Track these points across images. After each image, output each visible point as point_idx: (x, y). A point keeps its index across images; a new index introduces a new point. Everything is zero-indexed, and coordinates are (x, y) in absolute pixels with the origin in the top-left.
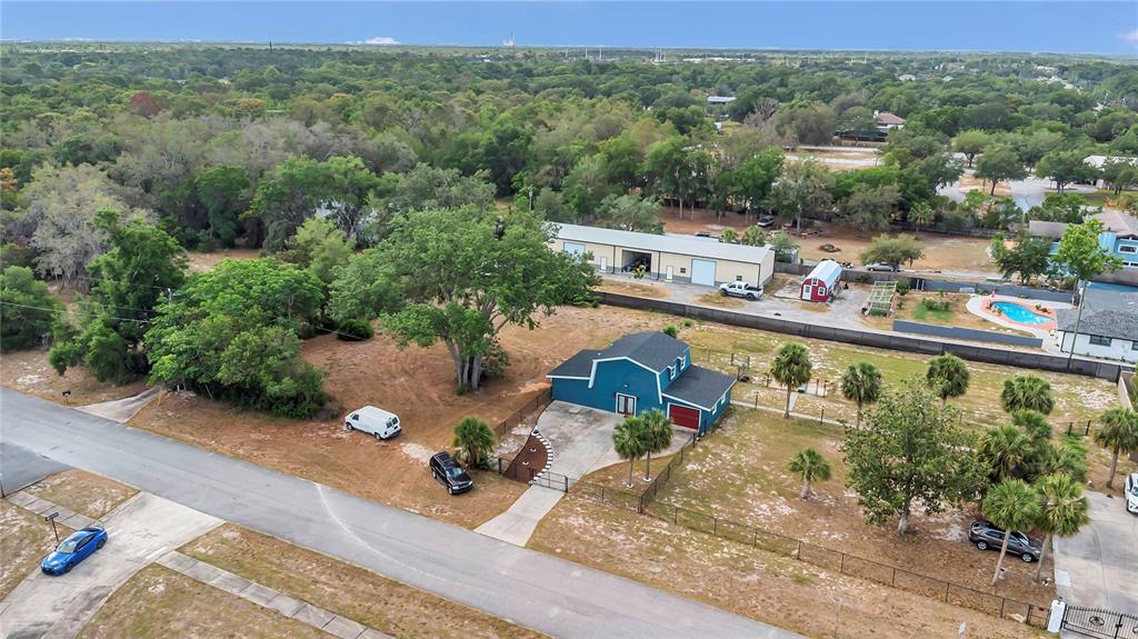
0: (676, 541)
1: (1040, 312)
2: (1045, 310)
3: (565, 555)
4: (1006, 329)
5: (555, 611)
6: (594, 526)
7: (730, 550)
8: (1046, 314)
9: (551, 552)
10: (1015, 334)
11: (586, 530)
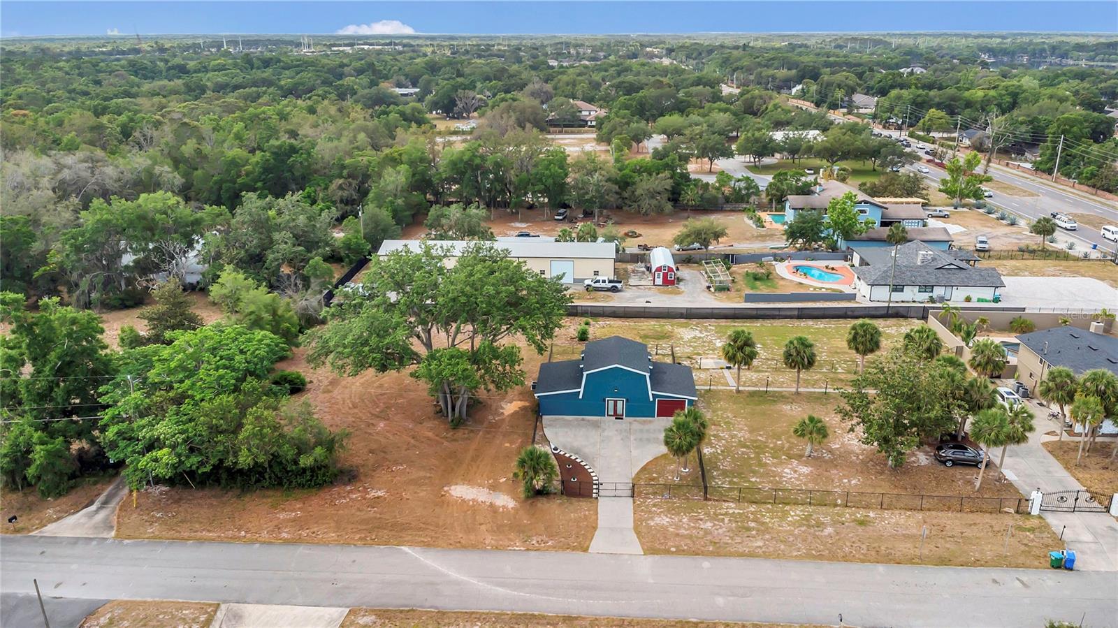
0: (752, 517)
1: (830, 271)
2: (833, 269)
3: (680, 552)
4: (821, 288)
5: (720, 601)
6: (680, 521)
7: (796, 513)
8: (834, 271)
9: (667, 552)
10: (829, 292)
11: (678, 527)
